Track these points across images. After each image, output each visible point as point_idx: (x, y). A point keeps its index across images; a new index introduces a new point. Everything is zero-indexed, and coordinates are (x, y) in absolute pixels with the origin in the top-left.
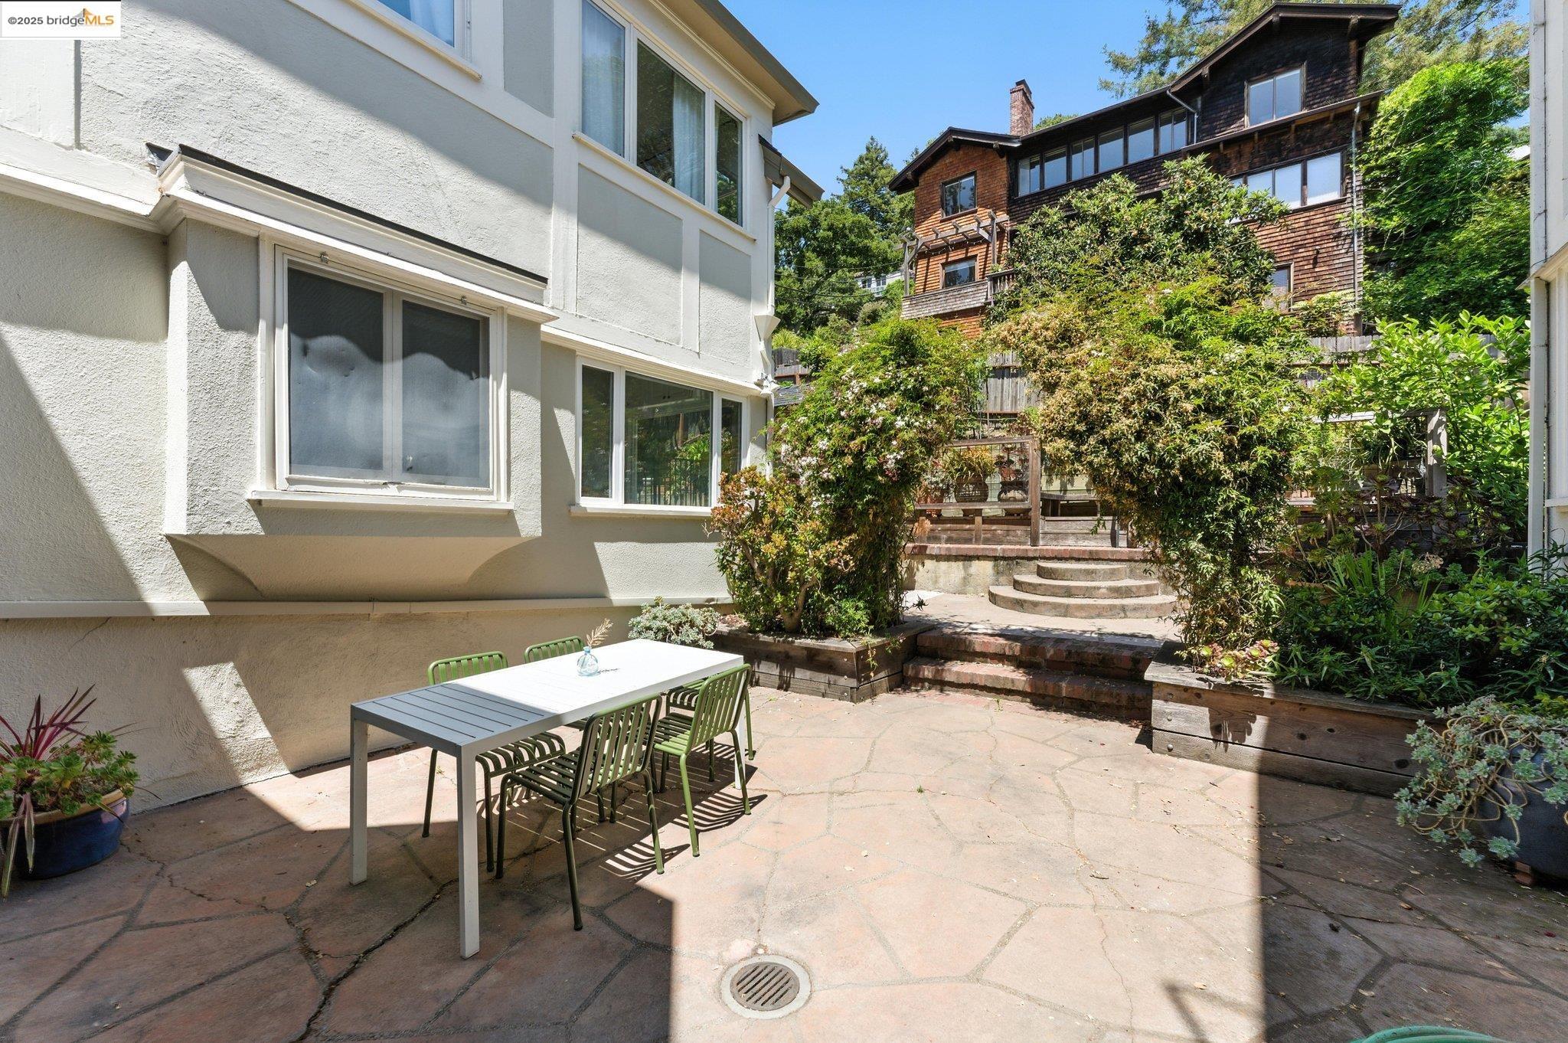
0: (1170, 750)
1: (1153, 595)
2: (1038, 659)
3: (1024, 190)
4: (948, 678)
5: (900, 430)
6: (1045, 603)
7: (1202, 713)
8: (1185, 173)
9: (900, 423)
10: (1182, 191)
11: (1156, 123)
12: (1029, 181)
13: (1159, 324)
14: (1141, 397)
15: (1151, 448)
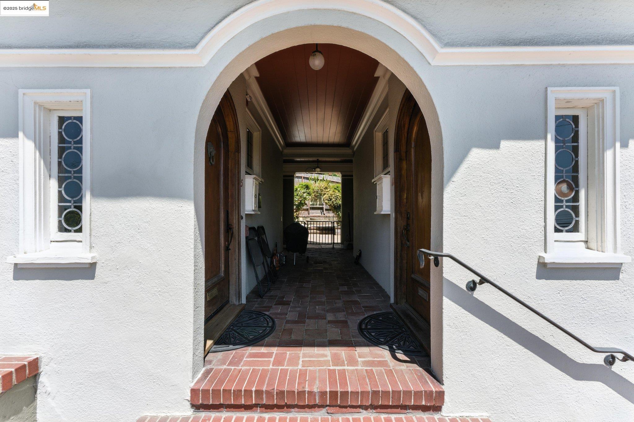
9: (307, 197)
14: (335, 197)
15: (336, 202)
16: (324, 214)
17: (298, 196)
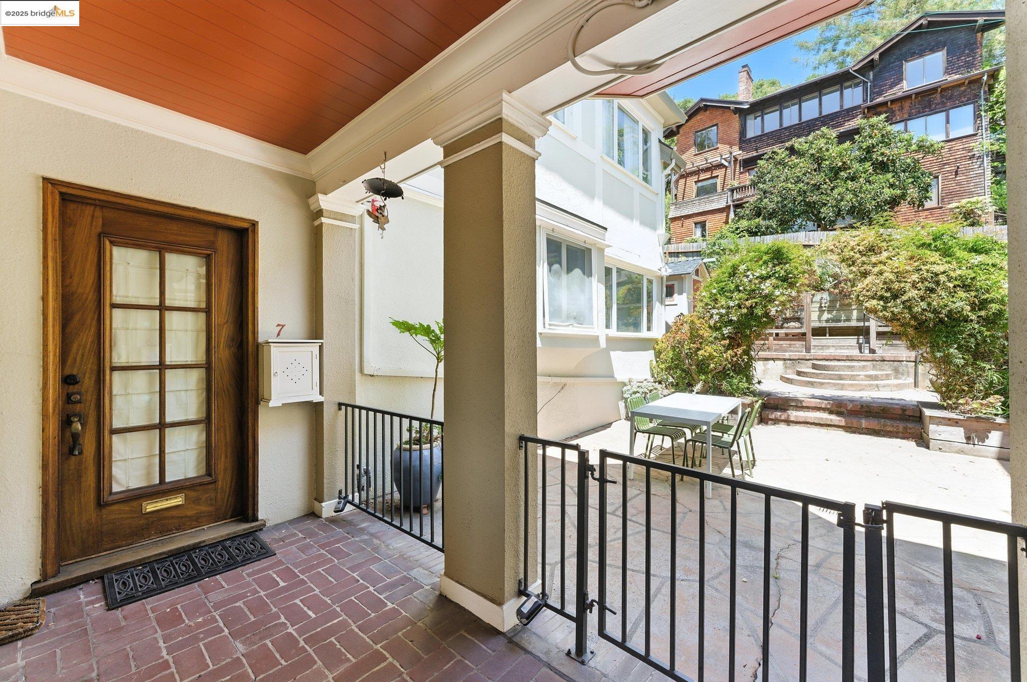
0: (940, 449)
1: (889, 379)
2: (843, 410)
3: (750, 134)
4: (792, 419)
5: (777, 296)
6: (828, 383)
7: (961, 431)
8: (872, 126)
9: (777, 293)
10: (871, 137)
11: (842, 88)
12: (753, 128)
13: (930, 245)
14: (923, 280)
15: (929, 304)
16: (872, 351)
17: (740, 291)
